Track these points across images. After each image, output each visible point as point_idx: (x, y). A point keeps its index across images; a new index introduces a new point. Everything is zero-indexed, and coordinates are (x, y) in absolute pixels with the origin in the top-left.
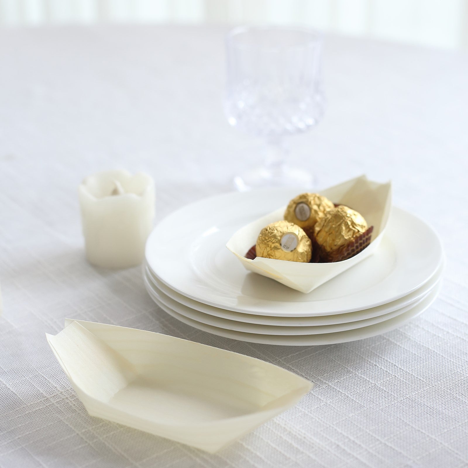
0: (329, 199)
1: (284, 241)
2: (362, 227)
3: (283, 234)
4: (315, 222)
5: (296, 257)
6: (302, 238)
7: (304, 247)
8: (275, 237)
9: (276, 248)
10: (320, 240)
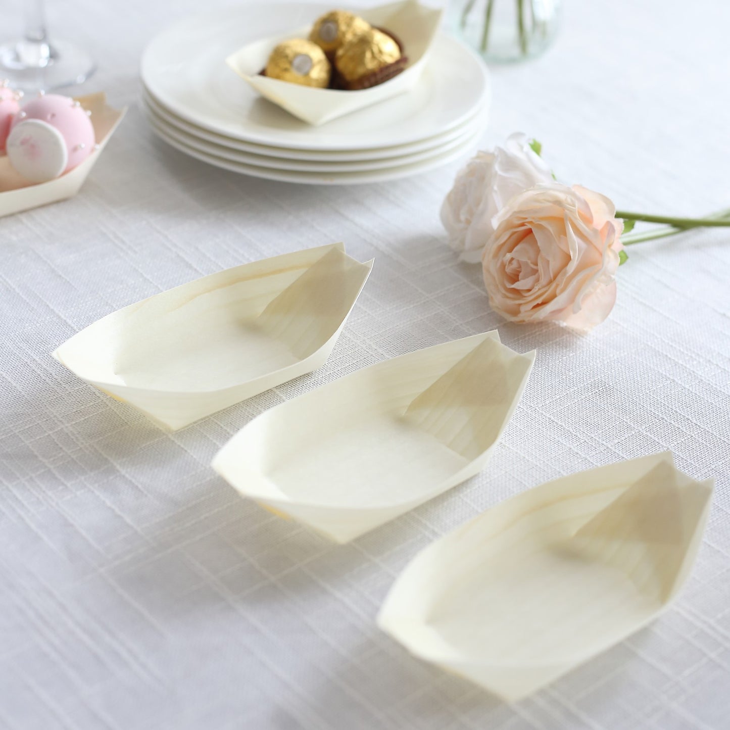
0: (366, 19)
1: (297, 62)
2: (391, 56)
3: (297, 55)
4: (340, 44)
5: (307, 81)
6: (320, 62)
7: (319, 71)
8: (286, 57)
9: (286, 70)
10: (341, 65)
